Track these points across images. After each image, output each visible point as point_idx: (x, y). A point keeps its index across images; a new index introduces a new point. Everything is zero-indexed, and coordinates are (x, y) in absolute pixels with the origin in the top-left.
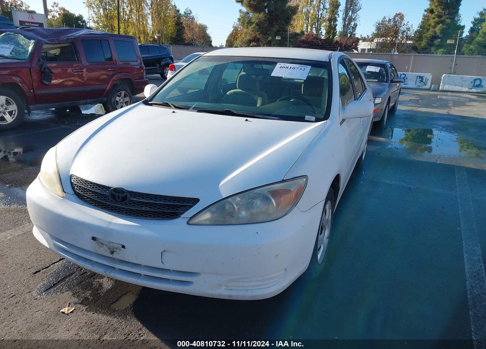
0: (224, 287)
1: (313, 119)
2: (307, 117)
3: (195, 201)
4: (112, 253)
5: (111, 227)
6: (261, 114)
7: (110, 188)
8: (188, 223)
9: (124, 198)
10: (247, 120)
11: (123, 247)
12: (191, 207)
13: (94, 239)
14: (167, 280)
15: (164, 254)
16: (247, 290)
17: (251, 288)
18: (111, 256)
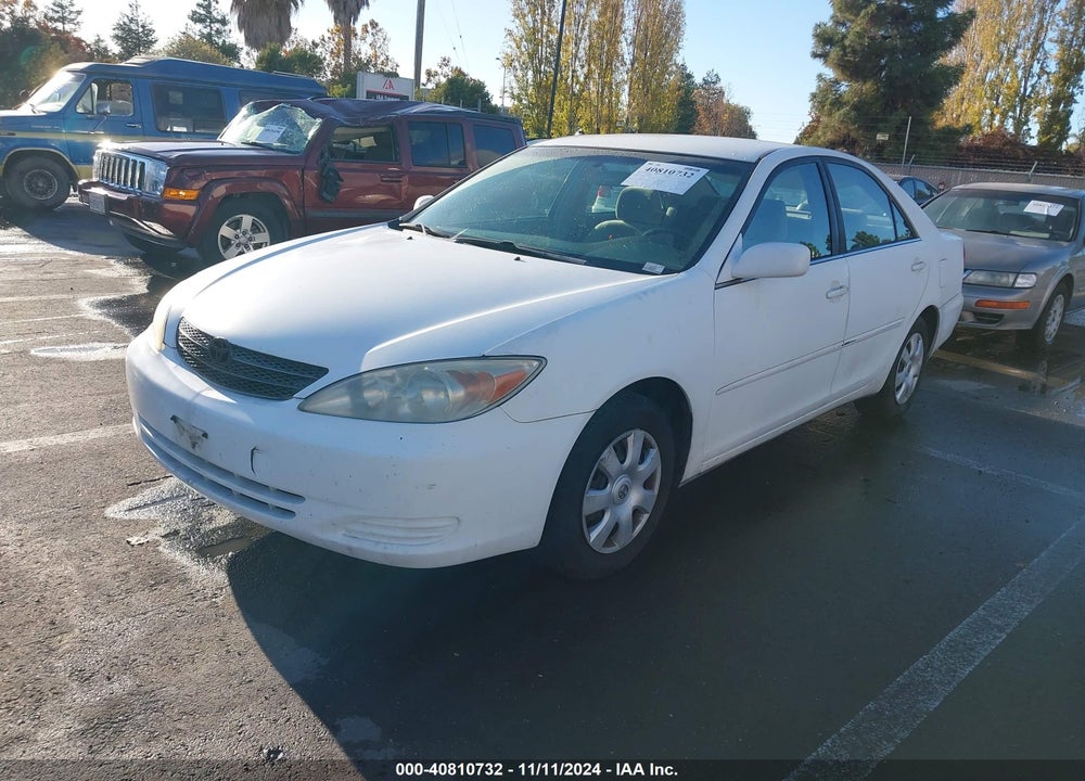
0: (344, 532)
1: (660, 268)
2: (648, 266)
3: (323, 371)
4: (194, 446)
5: (198, 401)
6: (567, 255)
7: (212, 337)
8: (301, 408)
9: (225, 357)
10: (518, 259)
11: (205, 435)
12: (313, 381)
13: (174, 418)
14: (263, 505)
15: (256, 454)
16: (378, 543)
17: (386, 541)
18: (191, 450)
